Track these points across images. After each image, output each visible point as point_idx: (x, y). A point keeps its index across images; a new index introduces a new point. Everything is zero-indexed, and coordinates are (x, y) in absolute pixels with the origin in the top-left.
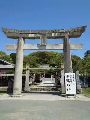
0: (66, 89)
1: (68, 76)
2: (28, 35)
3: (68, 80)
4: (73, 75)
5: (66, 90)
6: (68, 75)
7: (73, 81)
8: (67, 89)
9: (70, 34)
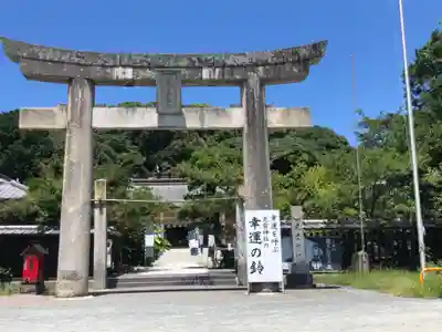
0: (249, 265)
1: (255, 222)
2: (109, 70)
3: (257, 236)
4: (274, 218)
5: (249, 270)
6: (255, 219)
7: (270, 236)
8: (253, 266)
9: (266, 71)
